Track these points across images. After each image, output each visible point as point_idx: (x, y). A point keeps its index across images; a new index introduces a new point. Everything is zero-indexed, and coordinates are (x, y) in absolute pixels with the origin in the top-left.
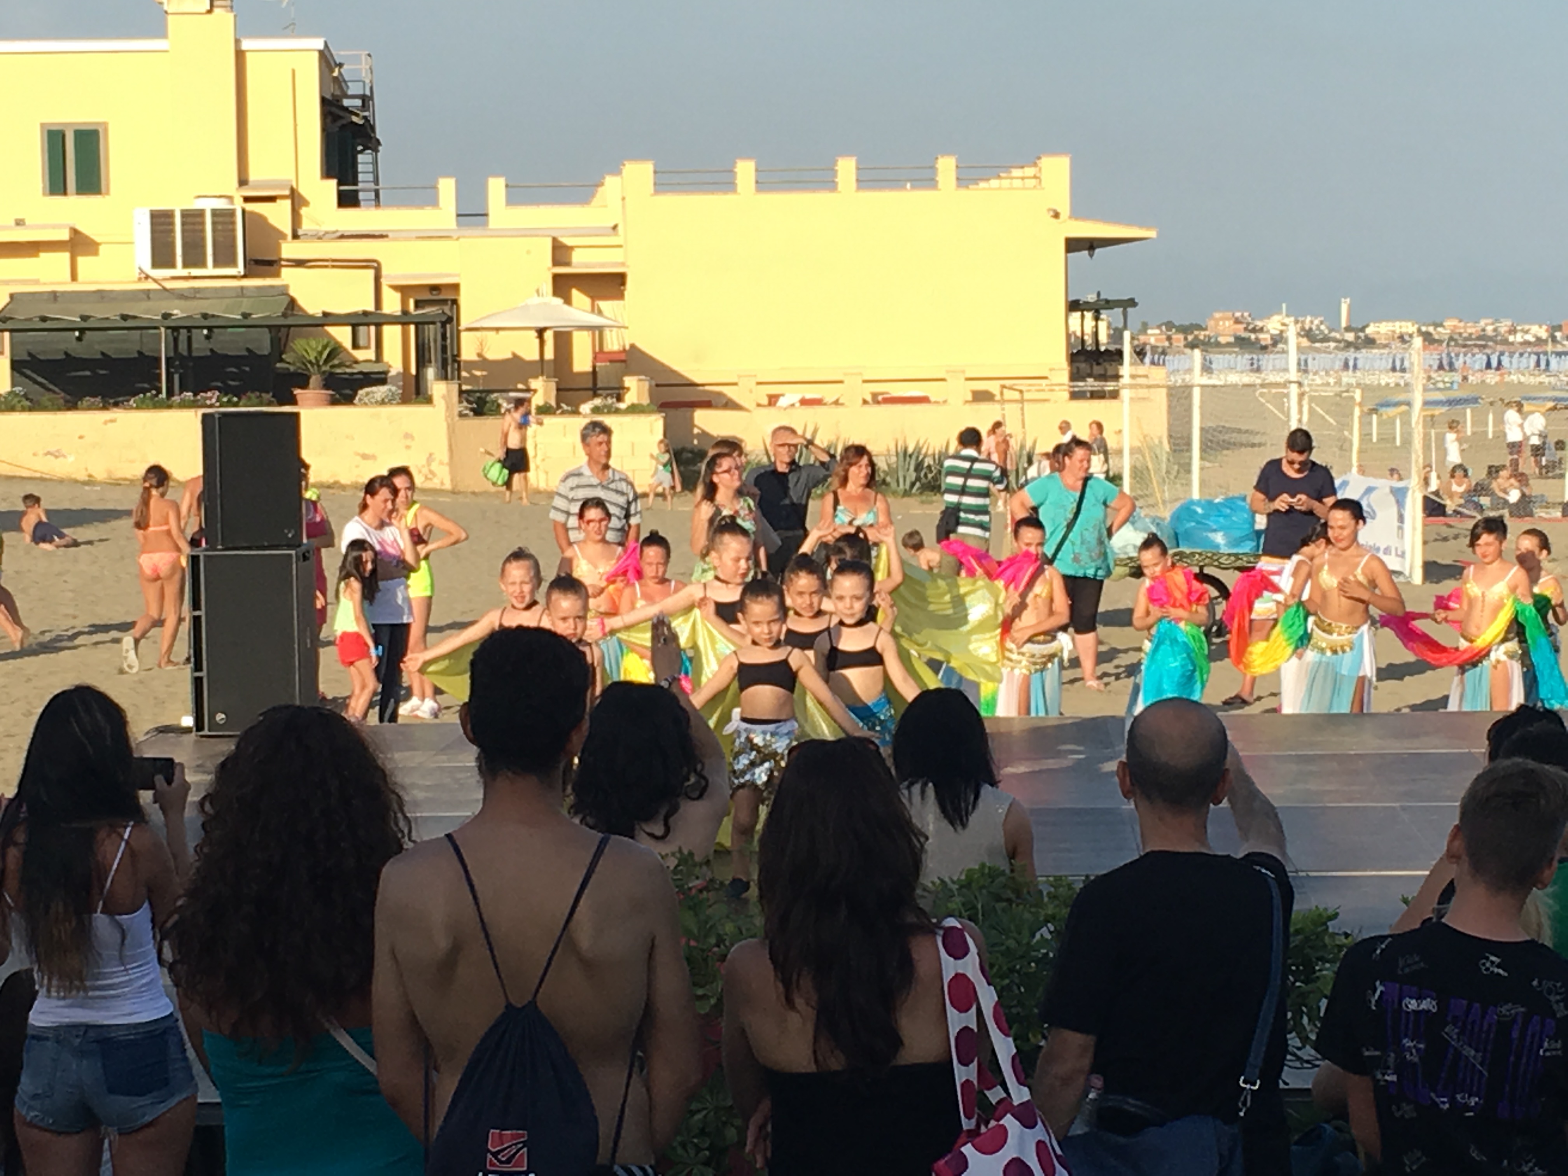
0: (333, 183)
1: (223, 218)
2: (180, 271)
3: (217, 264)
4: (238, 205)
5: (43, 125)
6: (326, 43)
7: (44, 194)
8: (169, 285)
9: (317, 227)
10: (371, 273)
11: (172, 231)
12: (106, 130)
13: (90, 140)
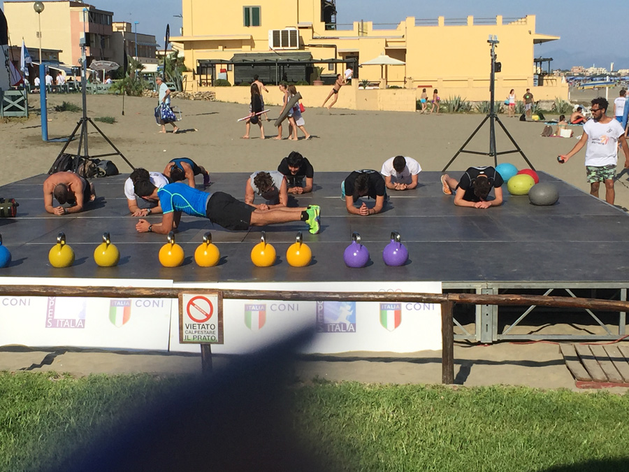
0: (324, 23)
1: (294, 33)
2: (281, 48)
3: (291, 46)
4: (297, 29)
5: (243, 6)
7: (244, 26)
8: (277, 52)
9: (319, 36)
10: (334, 49)
11: (279, 36)
12: (261, 8)
13: (256, 11)
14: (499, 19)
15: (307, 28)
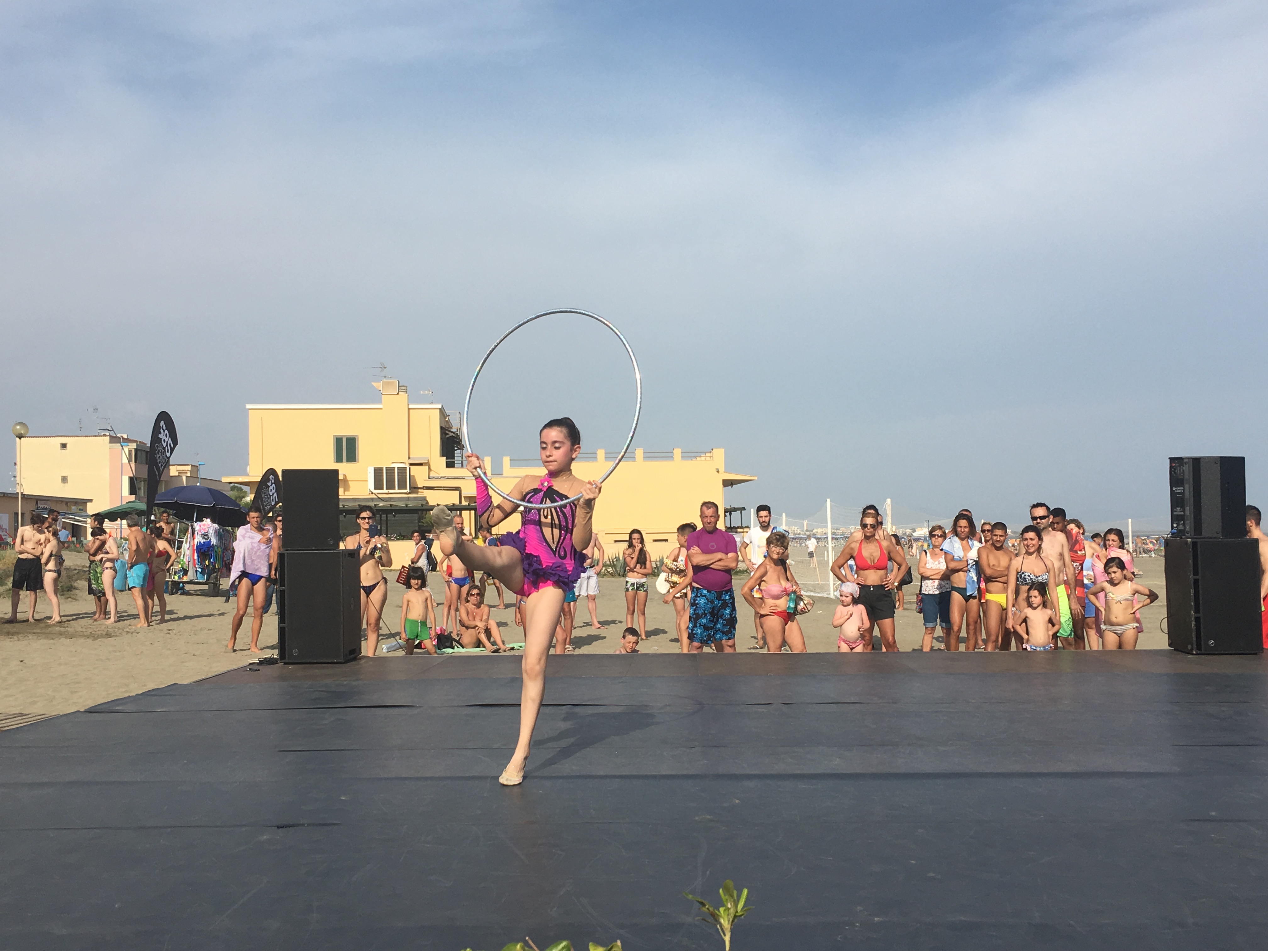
0: (445, 458)
1: (402, 471)
2: (385, 491)
3: (399, 488)
4: (408, 466)
5: (334, 436)
6: (442, 406)
7: (334, 462)
8: (380, 496)
9: (437, 475)
10: (458, 492)
11: (383, 476)
12: (358, 438)
13: (352, 442)
14: (677, 452)
15: (421, 464)
